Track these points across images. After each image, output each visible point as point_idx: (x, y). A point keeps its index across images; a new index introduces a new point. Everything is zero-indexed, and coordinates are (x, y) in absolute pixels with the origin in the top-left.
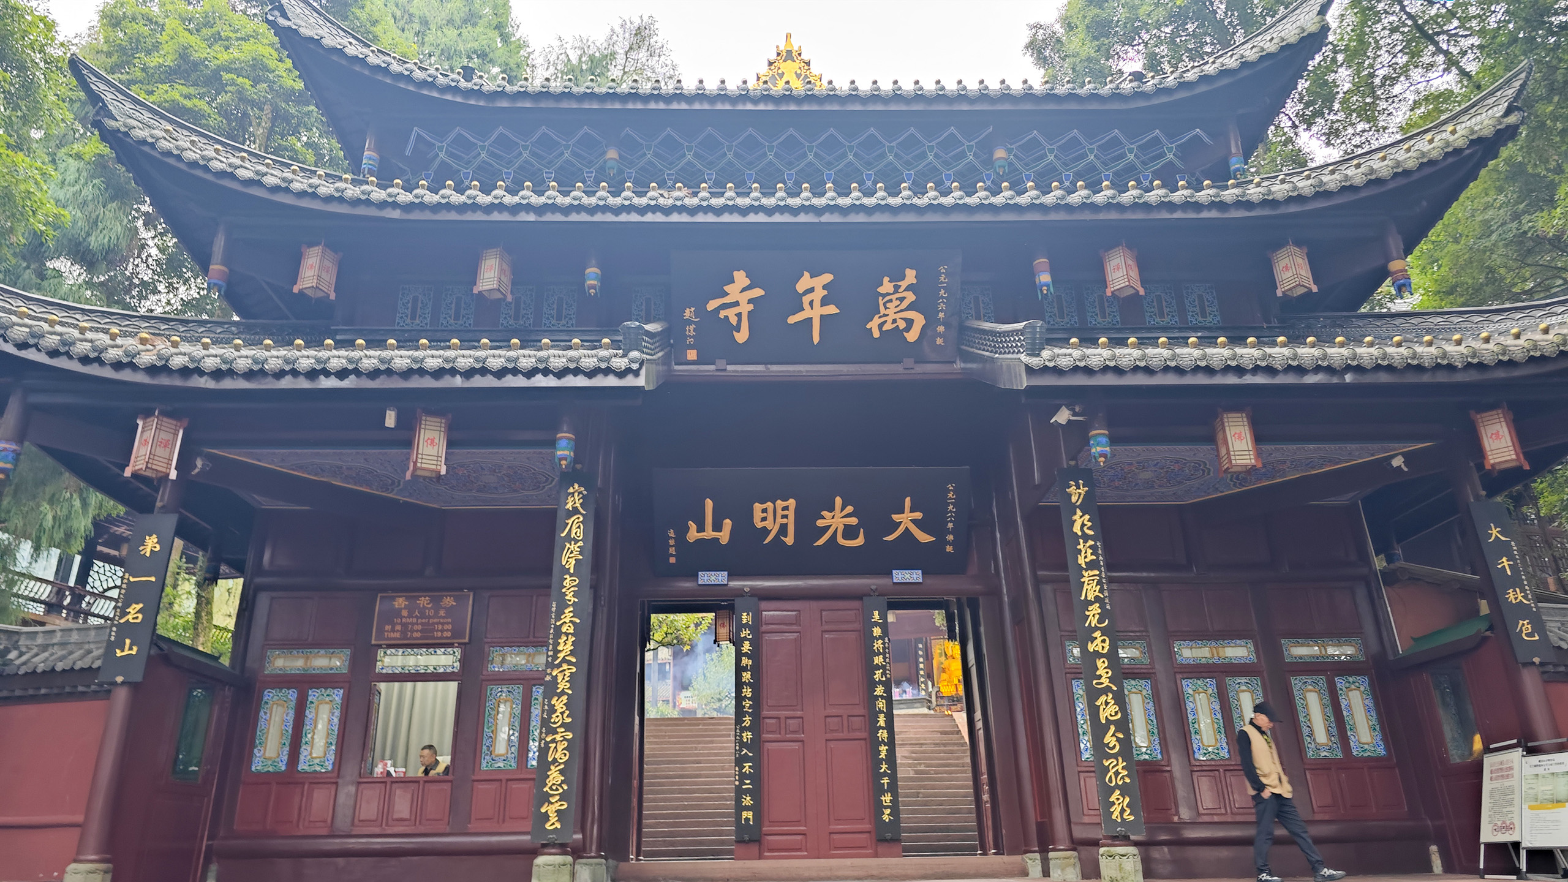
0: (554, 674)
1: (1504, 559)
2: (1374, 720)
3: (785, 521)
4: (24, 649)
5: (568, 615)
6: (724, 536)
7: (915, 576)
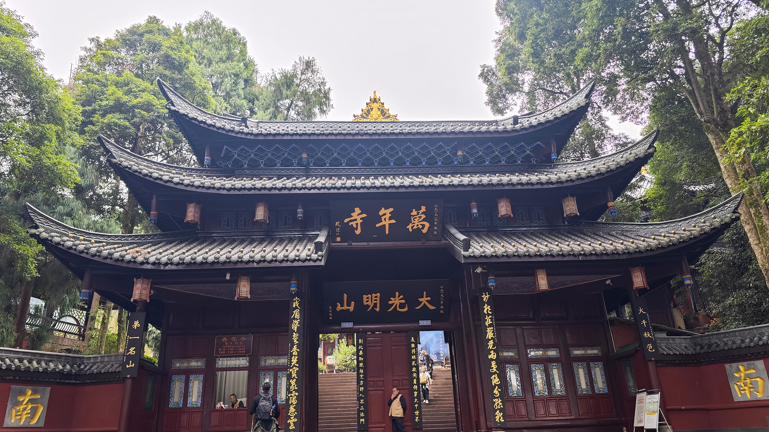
0: (290, 371)
1: (644, 321)
2: (604, 379)
3: (376, 302)
4: (86, 364)
5: (295, 348)
6: (351, 308)
7: (428, 323)
